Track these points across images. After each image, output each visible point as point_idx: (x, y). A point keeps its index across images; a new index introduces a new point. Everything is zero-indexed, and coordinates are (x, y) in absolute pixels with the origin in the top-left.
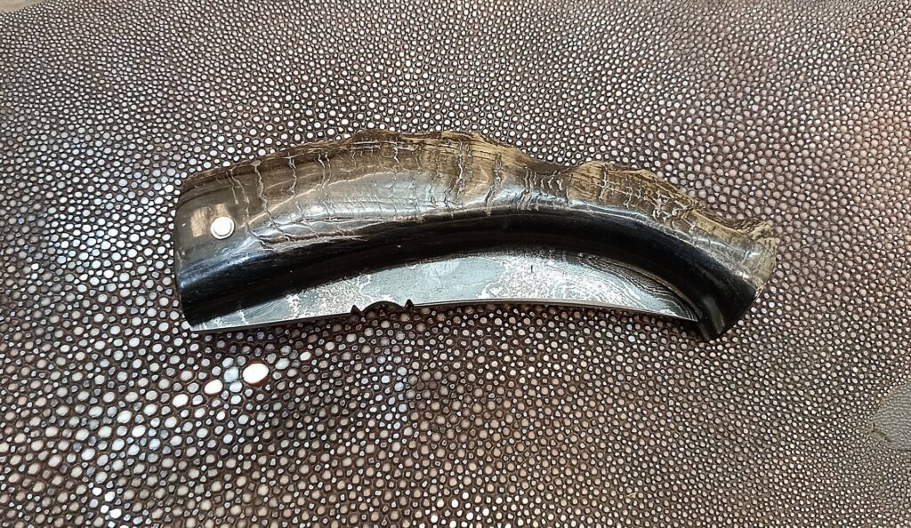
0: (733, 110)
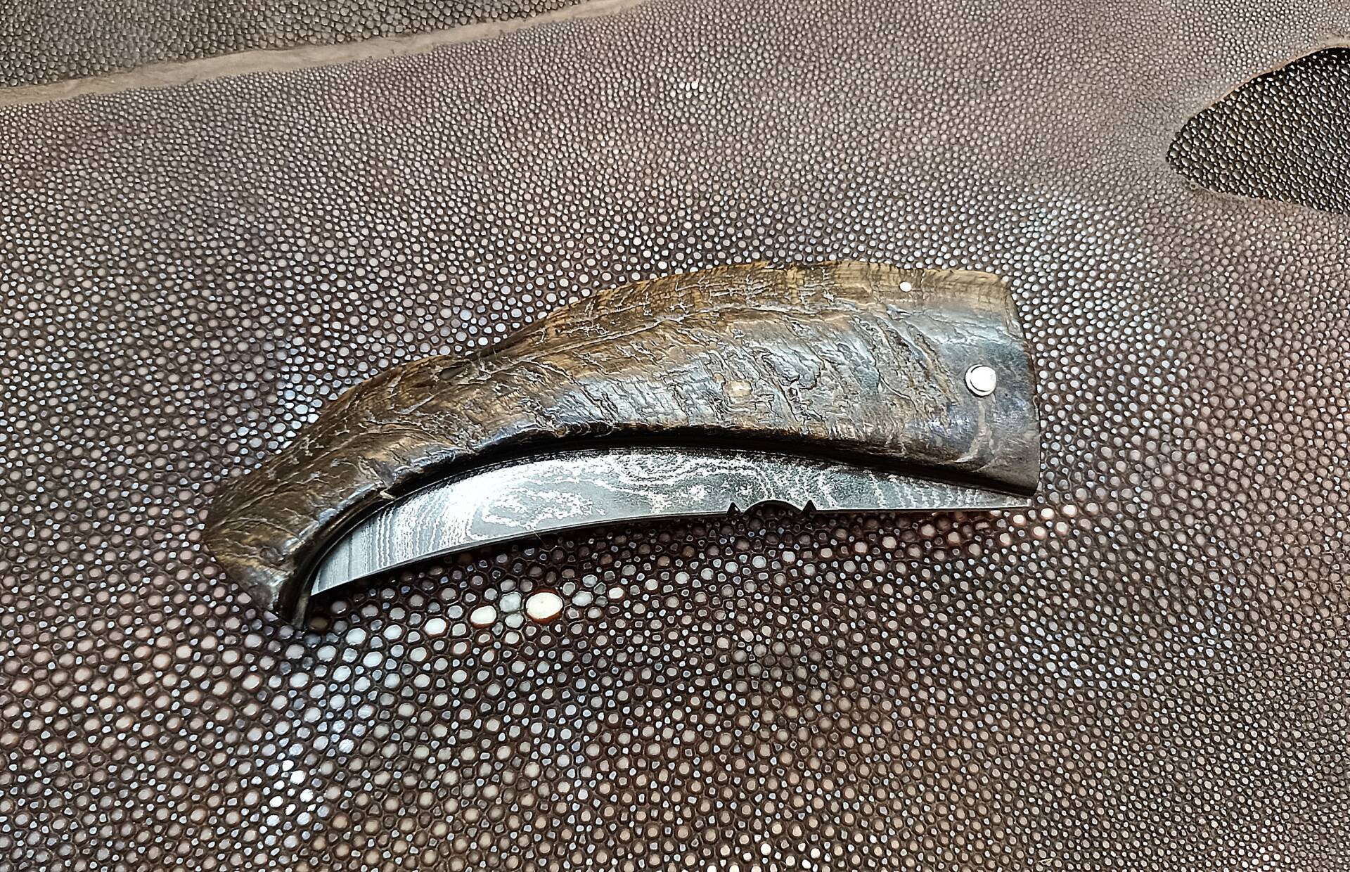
0: (1244, 351)
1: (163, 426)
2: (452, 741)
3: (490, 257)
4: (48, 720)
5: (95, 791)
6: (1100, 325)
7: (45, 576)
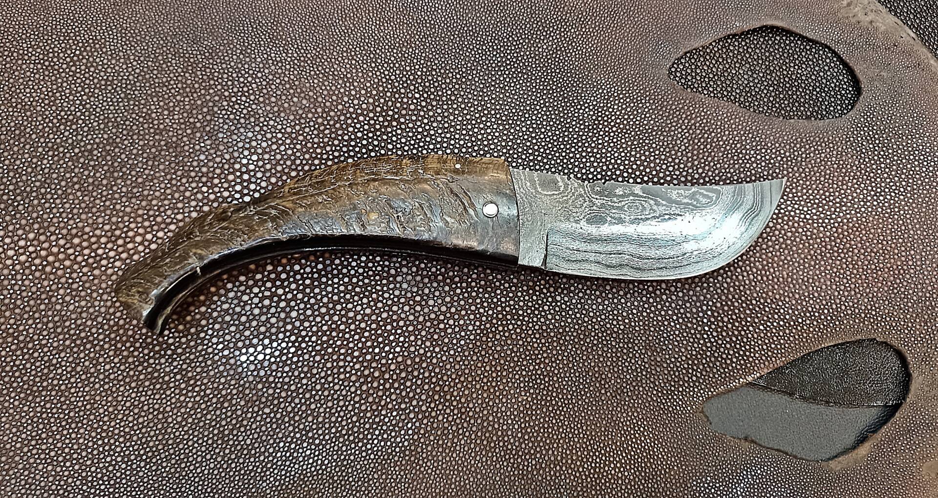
1: (157, 134)
2: (260, 295)
3: (321, 76)
4: (86, 257)
5: (101, 291)
6: (610, 149)
7: (95, 194)
